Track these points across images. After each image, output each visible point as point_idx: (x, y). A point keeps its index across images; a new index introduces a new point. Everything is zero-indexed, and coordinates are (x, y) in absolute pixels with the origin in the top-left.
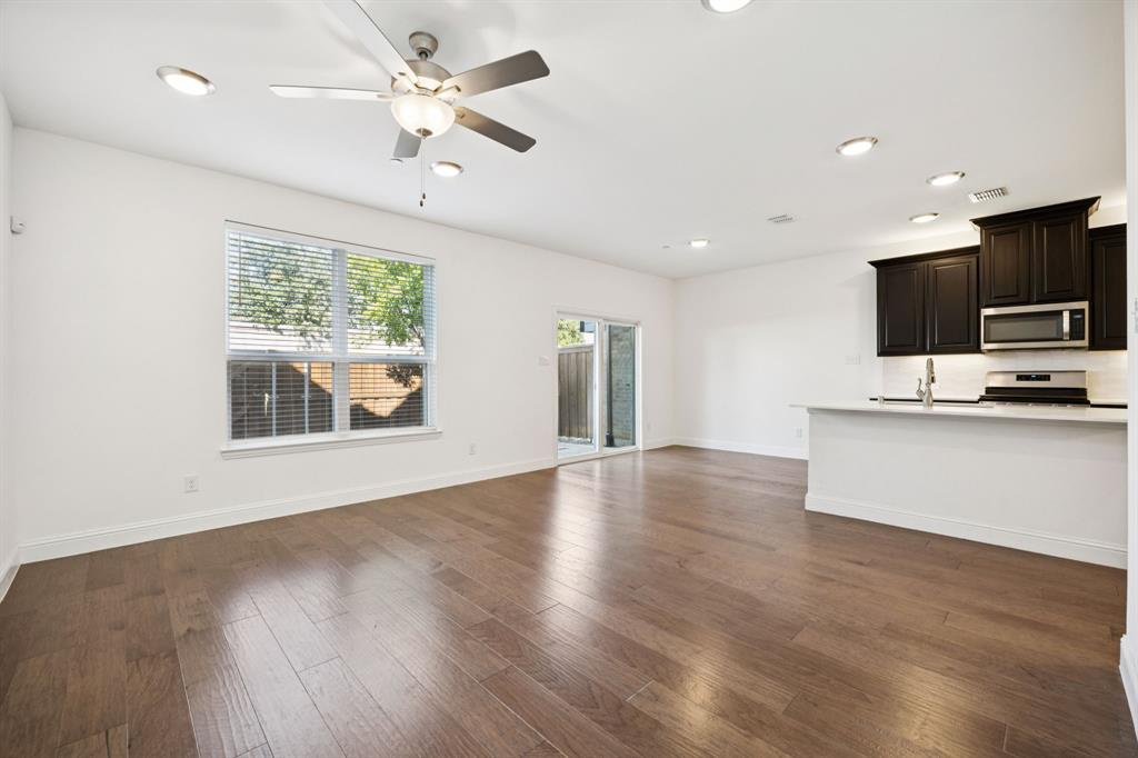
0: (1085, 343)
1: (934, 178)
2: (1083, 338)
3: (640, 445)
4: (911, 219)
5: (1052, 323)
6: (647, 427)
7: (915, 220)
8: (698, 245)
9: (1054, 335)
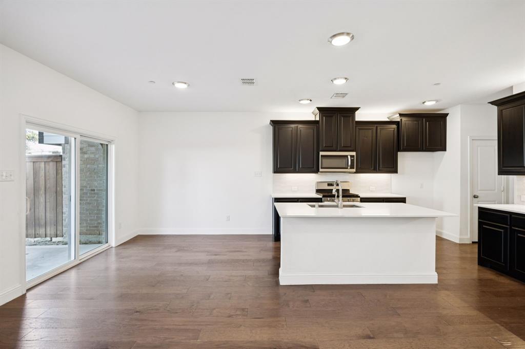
0: (354, 170)
1: (335, 79)
2: (354, 168)
3: (113, 242)
4: (300, 101)
5: (344, 160)
6: (118, 226)
7: (301, 102)
8: (181, 86)
9: (344, 166)
